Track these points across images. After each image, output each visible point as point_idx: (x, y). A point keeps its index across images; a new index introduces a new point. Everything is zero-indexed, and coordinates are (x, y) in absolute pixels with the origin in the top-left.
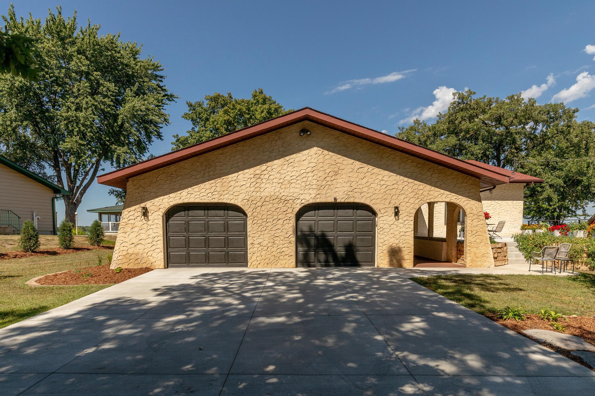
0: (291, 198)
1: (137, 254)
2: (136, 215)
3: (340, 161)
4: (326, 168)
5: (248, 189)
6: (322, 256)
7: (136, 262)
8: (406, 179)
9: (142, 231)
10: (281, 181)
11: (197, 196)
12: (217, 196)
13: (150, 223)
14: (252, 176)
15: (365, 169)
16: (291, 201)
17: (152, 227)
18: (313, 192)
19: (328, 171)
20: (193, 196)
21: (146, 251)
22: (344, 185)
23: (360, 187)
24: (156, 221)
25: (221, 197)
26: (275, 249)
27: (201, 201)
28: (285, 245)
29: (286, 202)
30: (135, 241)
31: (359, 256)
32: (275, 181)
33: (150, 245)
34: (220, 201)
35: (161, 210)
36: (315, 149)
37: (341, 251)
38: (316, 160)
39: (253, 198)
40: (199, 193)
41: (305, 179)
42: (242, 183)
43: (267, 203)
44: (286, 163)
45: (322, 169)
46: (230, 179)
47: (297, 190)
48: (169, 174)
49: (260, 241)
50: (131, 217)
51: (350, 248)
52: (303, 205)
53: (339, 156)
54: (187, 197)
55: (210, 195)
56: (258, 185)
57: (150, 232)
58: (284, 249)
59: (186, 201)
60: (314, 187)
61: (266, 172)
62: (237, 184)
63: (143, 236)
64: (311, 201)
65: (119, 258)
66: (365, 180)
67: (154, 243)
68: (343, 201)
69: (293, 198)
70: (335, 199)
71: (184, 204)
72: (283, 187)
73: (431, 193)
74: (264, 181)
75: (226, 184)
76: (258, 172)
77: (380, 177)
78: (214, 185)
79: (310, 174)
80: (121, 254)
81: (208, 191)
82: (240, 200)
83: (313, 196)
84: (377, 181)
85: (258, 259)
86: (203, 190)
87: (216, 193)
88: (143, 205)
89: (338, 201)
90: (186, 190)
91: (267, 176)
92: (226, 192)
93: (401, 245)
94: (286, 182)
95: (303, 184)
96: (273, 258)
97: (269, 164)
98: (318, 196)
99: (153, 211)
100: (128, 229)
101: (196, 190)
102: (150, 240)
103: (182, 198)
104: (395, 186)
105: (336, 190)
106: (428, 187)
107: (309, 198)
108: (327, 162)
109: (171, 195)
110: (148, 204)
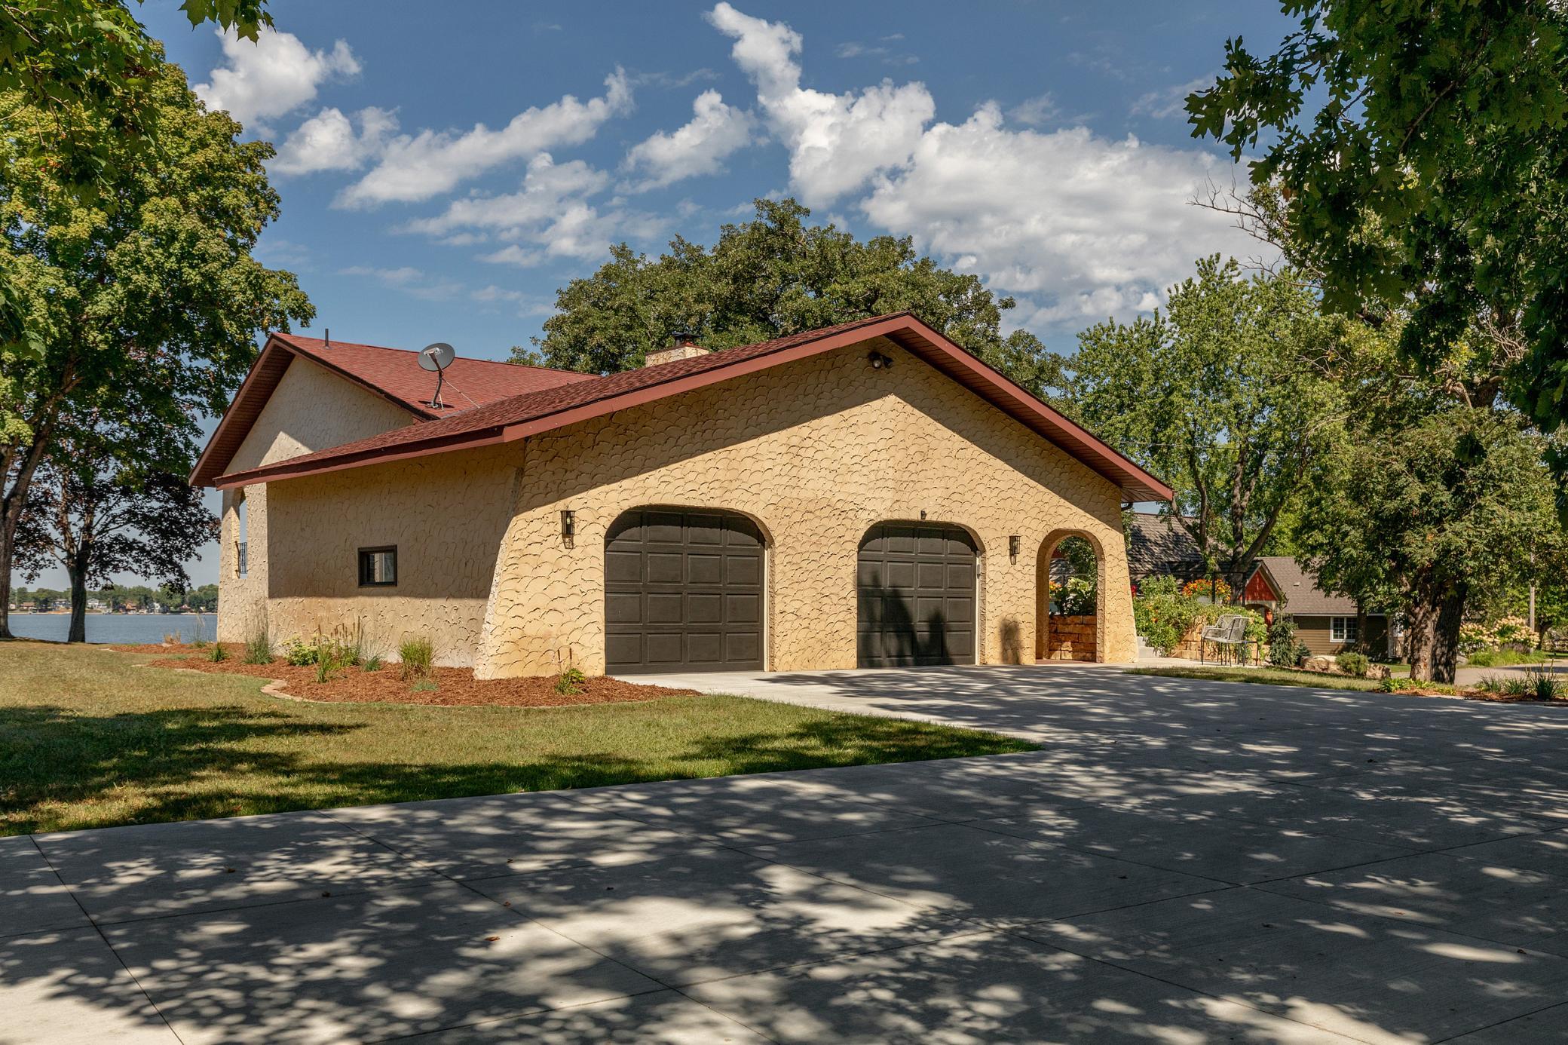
0: (852, 506)
1: (545, 638)
2: (548, 530)
3: (930, 430)
4: (909, 442)
5: (777, 480)
6: (893, 643)
7: (543, 660)
8: (1026, 479)
9: (559, 576)
10: (835, 466)
11: (679, 491)
12: (718, 493)
13: (576, 553)
14: (784, 449)
15: (970, 451)
16: (851, 514)
17: (580, 564)
18: (889, 495)
19: (912, 451)
20: (670, 488)
21: (567, 628)
22: (937, 483)
23: (961, 489)
24: (591, 550)
25: (727, 496)
26: (822, 625)
27: (688, 503)
28: (841, 617)
29: (844, 514)
30: (542, 602)
31: (951, 642)
32: (825, 463)
33: (577, 613)
34: (725, 505)
35: (602, 521)
36: (892, 399)
37: (923, 632)
38: (894, 423)
39: (785, 503)
40: (681, 482)
41: (874, 466)
42: (768, 464)
43: (811, 516)
44: (844, 424)
45: (902, 445)
46: (743, 453)
47: (862, 490)
48: (621, 430)
49: (797, 604)
50: (535, 538)
51: (937, 624)
52: (871, 523)
53: (930, 420)
54: (658, 490)
55: (704, 488)
56: (794, 472)
57: (576, 578)
58: (838, 626)
59: (656, 501)
60: (890, 484)
61: (809, 443)
62: (757, 467)
63: (560, 590)
64: (886, 516)
65: (503, 649)
66: (968, 477)
67: (585, 608)
68: (934, 519)
69: (854, 507)
70: (923, 514)
71: (651, 507)
72: (838, 479)
73: (1060, 510)
74: (806, 462)
75: (735, 464)
76: (795, 441)
77: (990, 472)
78: (712, 464)
79: (884, 455)
80: (507, 637)
81: (701, 479)
82: (762, 505)
83: (889, 503)
84: (986, 480)
85: (794, 647)
86: (692, 476)
87: (716, 485)
88: (561, 505)
89: (928, 518)
90: (656, 473)
91: (810, 452)
92: (736, 484)
93: (1019, 618)
94: (843, 469)
95: (872, 477)
96: (818, 647)
97: (815, 423)
98: (896, 506)
99: (584, 524)
100: (525, 569)
101: (677, 473)
102: (575, 601)
103: (651, 492)
104: (1011, 493)
105: (925, 493)
106: (1056, 498)
107: (883, 509)
108: (910, 430)
109: (626, 483)
110: (573, 503)
